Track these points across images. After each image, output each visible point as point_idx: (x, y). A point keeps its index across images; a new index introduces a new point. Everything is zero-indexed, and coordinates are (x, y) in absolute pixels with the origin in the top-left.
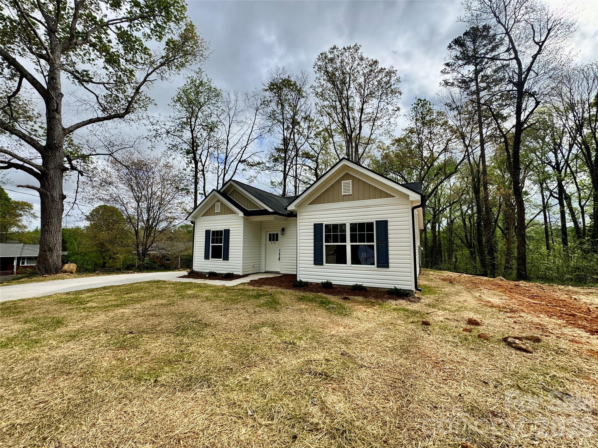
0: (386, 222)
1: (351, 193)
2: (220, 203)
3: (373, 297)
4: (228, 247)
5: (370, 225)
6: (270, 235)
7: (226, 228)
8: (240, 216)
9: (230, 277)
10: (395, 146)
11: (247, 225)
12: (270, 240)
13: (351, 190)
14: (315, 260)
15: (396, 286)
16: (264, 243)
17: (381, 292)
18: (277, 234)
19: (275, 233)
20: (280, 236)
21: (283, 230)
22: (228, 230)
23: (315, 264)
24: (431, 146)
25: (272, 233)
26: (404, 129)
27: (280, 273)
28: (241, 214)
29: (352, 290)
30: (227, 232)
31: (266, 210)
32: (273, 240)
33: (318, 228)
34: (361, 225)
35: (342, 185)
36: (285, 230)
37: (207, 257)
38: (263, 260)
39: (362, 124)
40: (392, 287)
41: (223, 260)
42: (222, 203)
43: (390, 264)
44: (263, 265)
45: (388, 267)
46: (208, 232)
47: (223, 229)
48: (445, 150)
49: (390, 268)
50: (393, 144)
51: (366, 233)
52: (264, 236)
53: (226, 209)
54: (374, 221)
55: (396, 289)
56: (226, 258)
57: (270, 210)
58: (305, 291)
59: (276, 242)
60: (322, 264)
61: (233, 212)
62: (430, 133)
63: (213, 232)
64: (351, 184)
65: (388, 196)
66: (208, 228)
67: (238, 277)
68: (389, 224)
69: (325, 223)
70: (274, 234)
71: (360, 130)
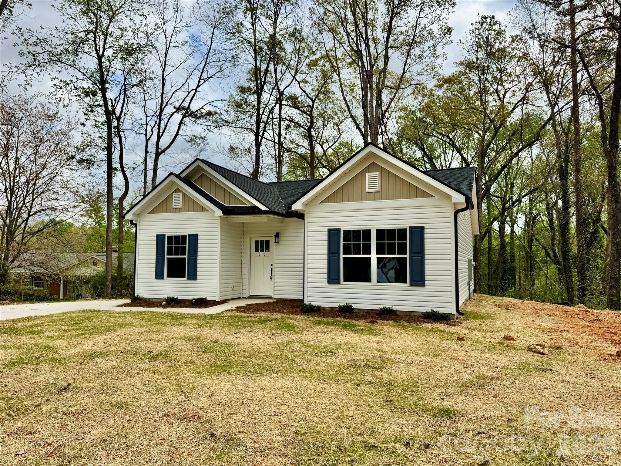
0: (422, 229)
1: (378, 190)
2: (180, 194)
3: (406, 321)
4: (196, 260)
5: (402, 232)
6: (257, 242)
7: (193, 231)
8: (216, 214)
9: (201, 303)
10: (443, 89)
11: (225, 228)
12: (257, 250)
13: (378, 185)
14: (329, 278)
15: (433, 309)
16: (248, 255)
17: (414, 316)
18: (268, 242)
19: (265, 239)
20: (272, 244)
21: (277, 235)
22: (196, 236)
23: (329, 282)
24: (501, 94)
25: (260, 239)
26: (458, 62)
27: (272, 298)
28: (219, 212)
29: (378, 314)
30: (194, 238)
31: (256, 207)
32: (262, 250)
33: (333, 234)
34: (391, 232)
35: (367, 178)
36: (280, 235)
37: (159, 275)
38: (246, 280)
39: (390, 51)
40: (429, 310)
41: (188, 279)
42: (184, 195)
43: (426, 282)
44: (246, 287)
45: (423, 285)
46: (160, 238)
47: (186, 234)
48: (524, 100)
49: (426, 287)
50: (440, 86)
51: (396, 242)
52: (248, 244)
53: (191, 203)
54: (407, 227)
55: (433, 311)
56: (193, 276)
57: (263, 208)
58: (319, 316)
59: (267, 253)
60: (339, 283)
61: (203, 209)
62: (501, 71)
63: (170, 238)
64: (378, 177)
65: (425, 195)
66: (161, 232)
67: (214, 303)
68: (426, 231)
69: (343, 229)
70: (262, 242)
71: (386, 63)
